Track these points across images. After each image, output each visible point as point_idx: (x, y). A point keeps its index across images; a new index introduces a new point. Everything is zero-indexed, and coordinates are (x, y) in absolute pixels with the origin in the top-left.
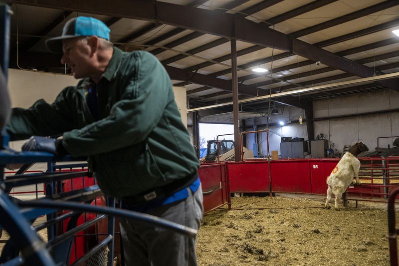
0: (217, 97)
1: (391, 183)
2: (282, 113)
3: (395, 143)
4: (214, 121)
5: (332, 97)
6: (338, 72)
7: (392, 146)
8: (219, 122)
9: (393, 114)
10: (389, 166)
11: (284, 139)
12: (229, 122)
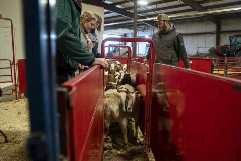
0: (114, 19)
1: (228, 73)
2: (148, 31)
3: (209, 51)
4: (109, 33)
5: (176, 23)
6: (189, 7)
7: (208, 52)
8: (112, 34)
9: (207, 35)
10: (229, 64)
11: (148, 45)
12: (118, 34)
